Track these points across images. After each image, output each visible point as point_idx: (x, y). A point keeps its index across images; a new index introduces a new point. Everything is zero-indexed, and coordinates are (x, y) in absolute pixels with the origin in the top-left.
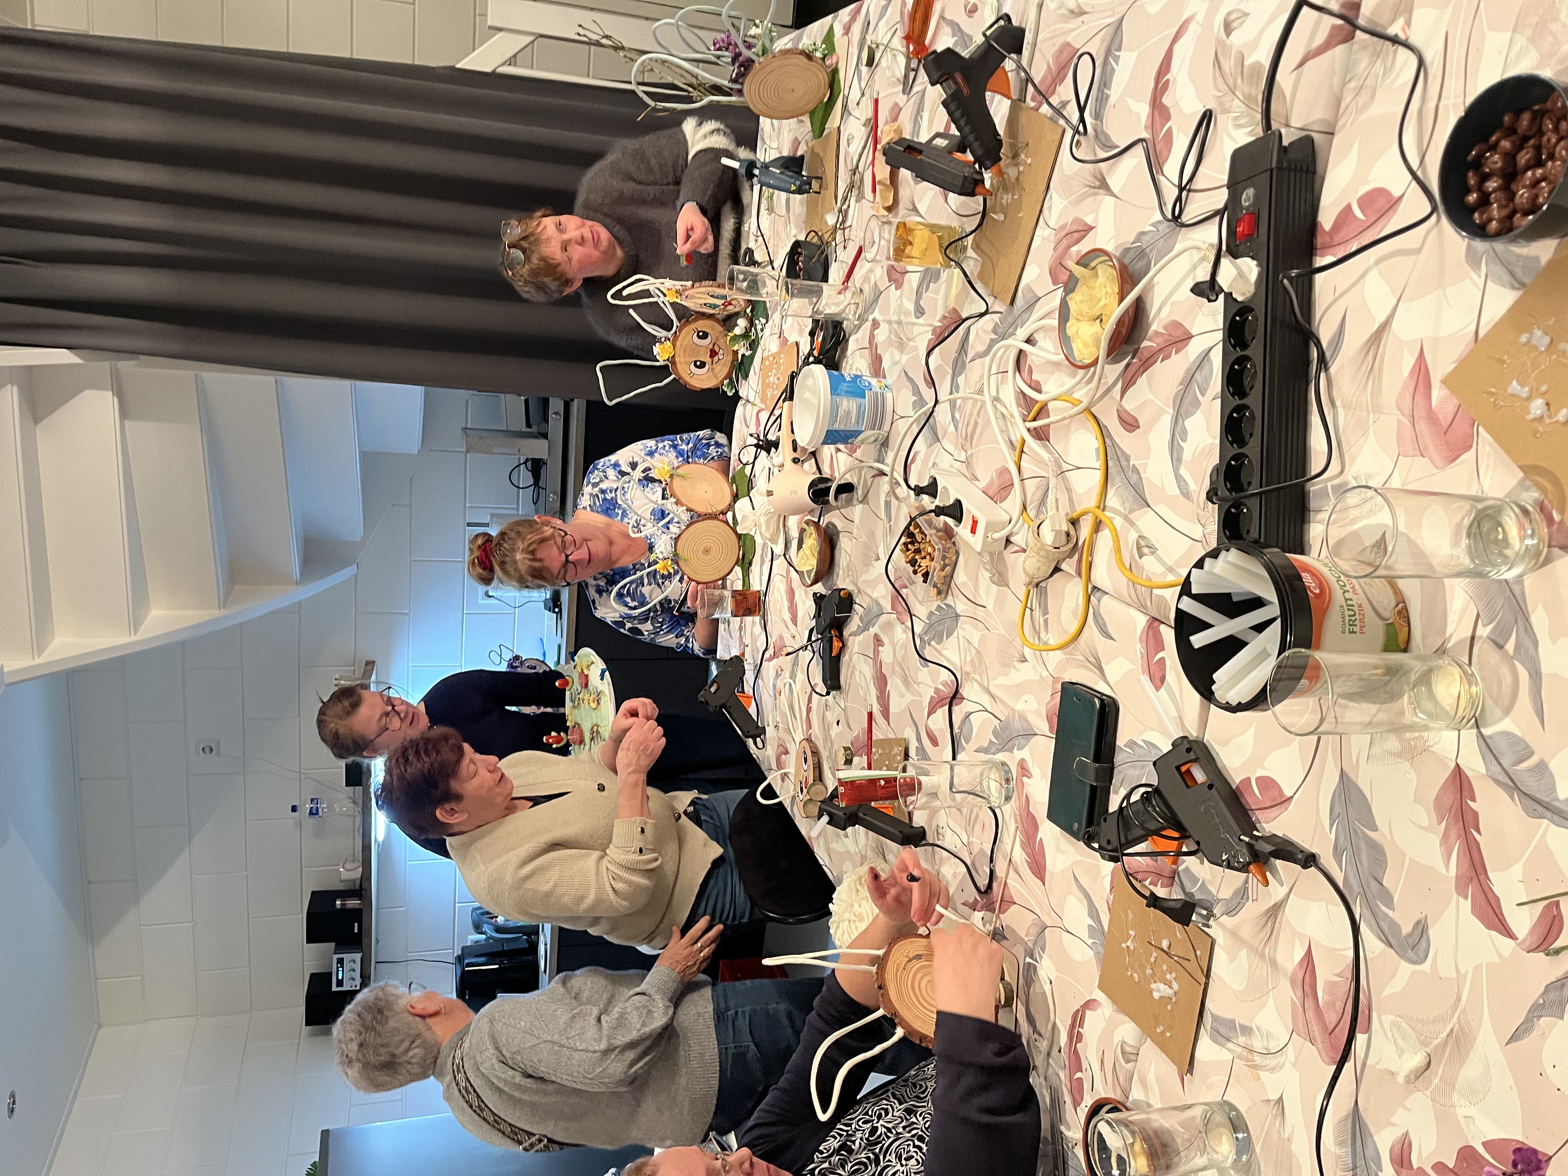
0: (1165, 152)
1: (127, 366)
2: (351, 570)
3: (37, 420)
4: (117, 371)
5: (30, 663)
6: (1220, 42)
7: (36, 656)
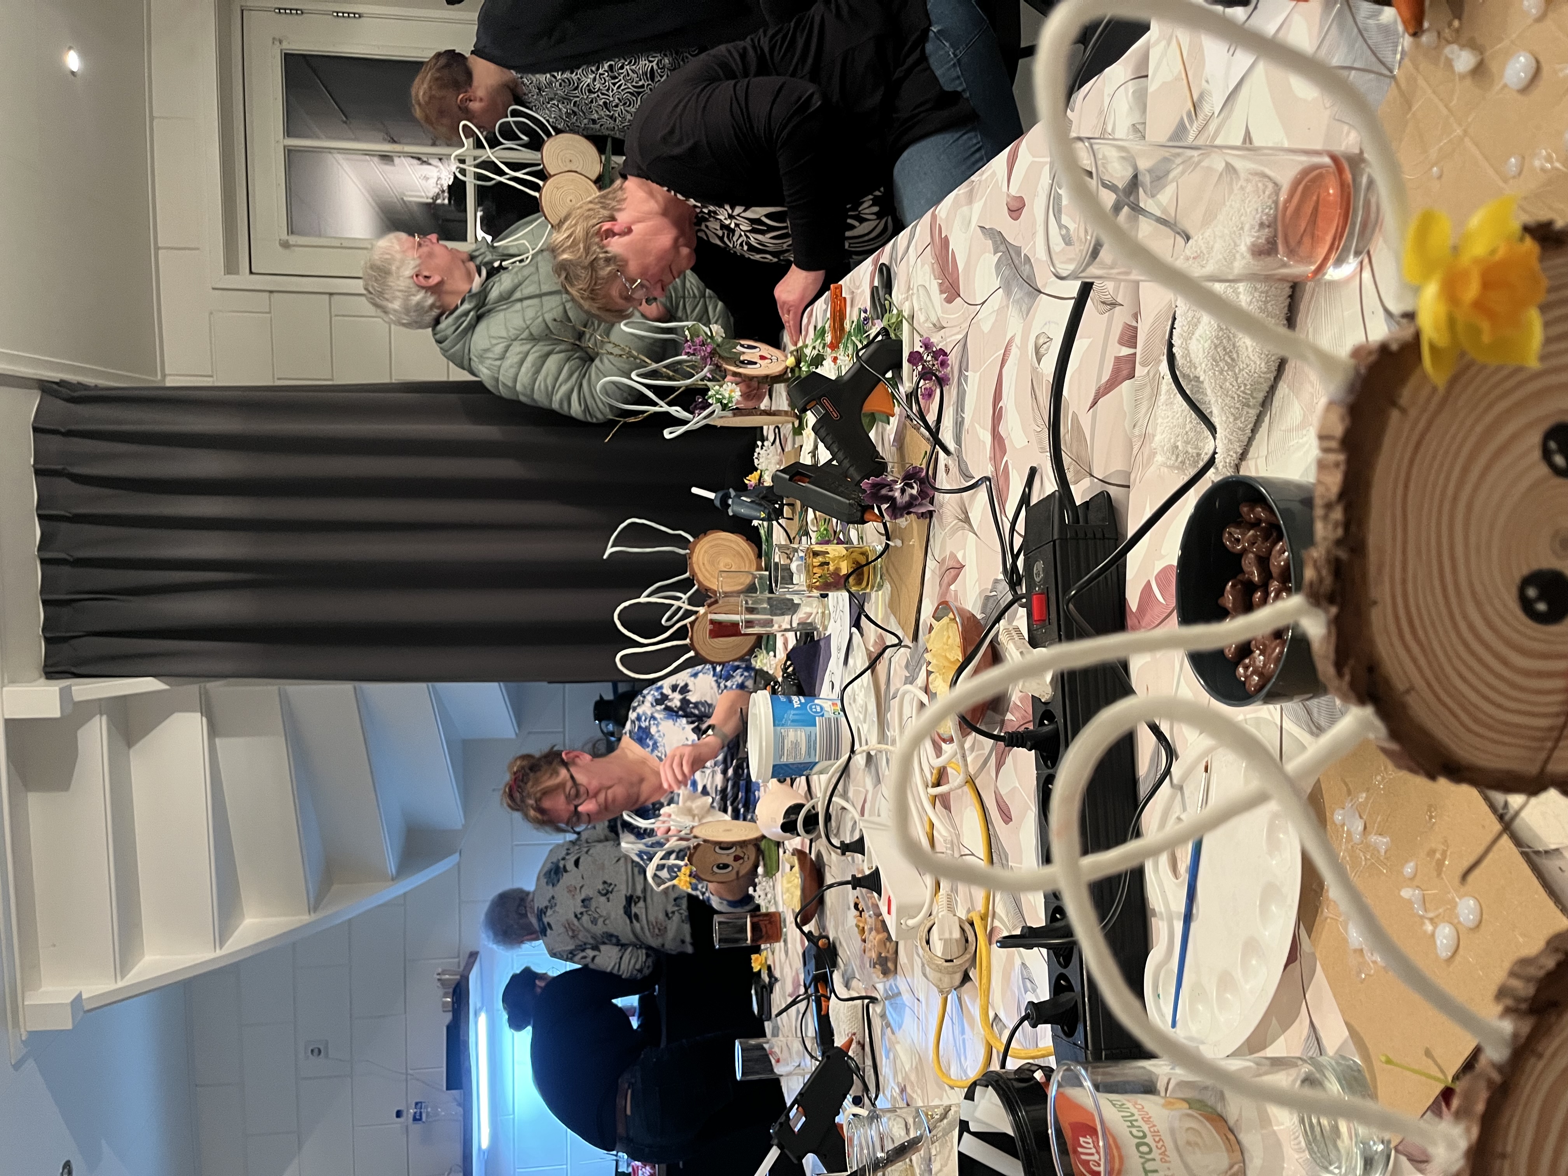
0: (1005, 489)
1: (215, 687)
2: (454, 859)
3: (130, 744)
4: (206, 692)
5: (113, 986)
6: (1034, 370)
7: (119, 978)
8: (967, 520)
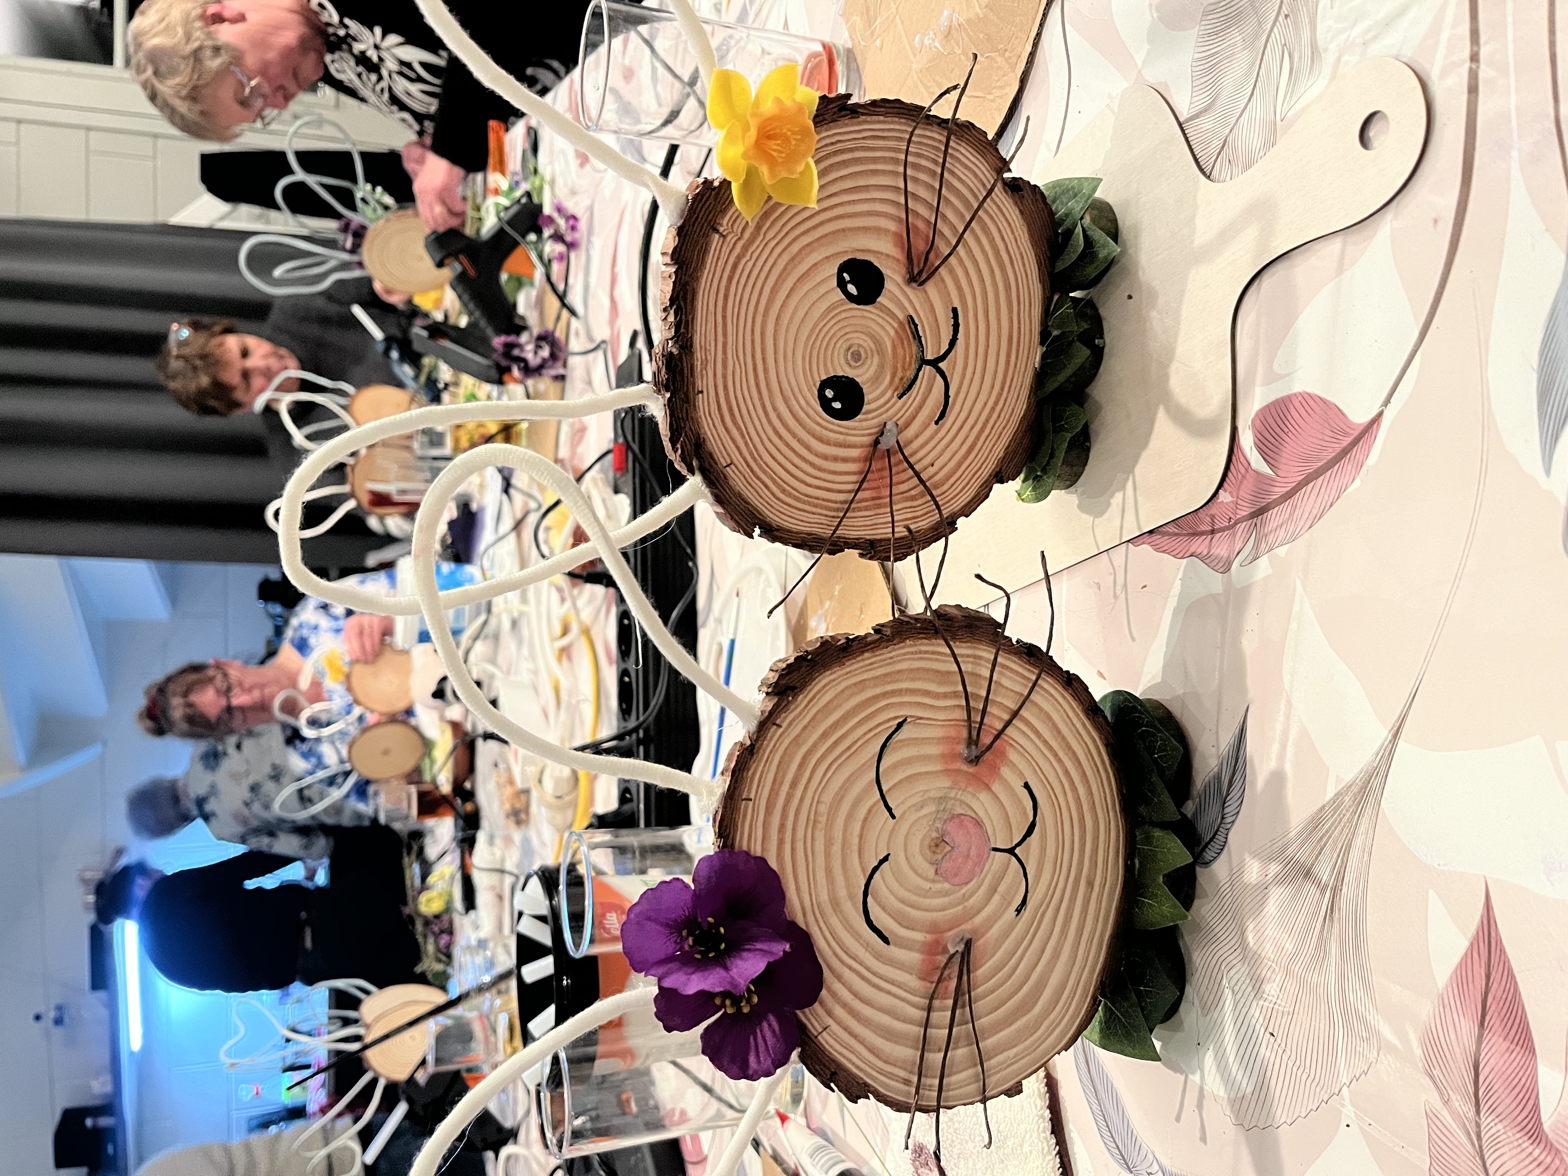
2: (98, 748)
8: (590, 383)
